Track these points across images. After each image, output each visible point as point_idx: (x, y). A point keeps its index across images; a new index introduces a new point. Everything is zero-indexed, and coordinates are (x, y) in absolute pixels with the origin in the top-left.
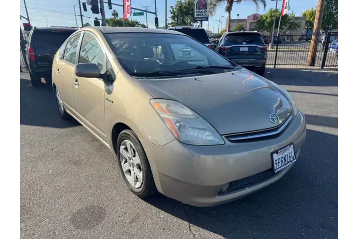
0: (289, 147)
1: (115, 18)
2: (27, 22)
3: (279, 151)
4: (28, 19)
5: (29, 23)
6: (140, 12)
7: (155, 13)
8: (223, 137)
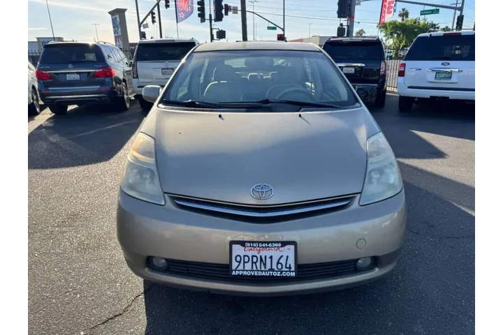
0: (280, 245)
1: (403, 20)
2: (282, 33)
3: (249, 245)
4: (283, 30)
5: (284, 35)
6: (434, 8)
7: (461, 9)
8: (166, 195)
